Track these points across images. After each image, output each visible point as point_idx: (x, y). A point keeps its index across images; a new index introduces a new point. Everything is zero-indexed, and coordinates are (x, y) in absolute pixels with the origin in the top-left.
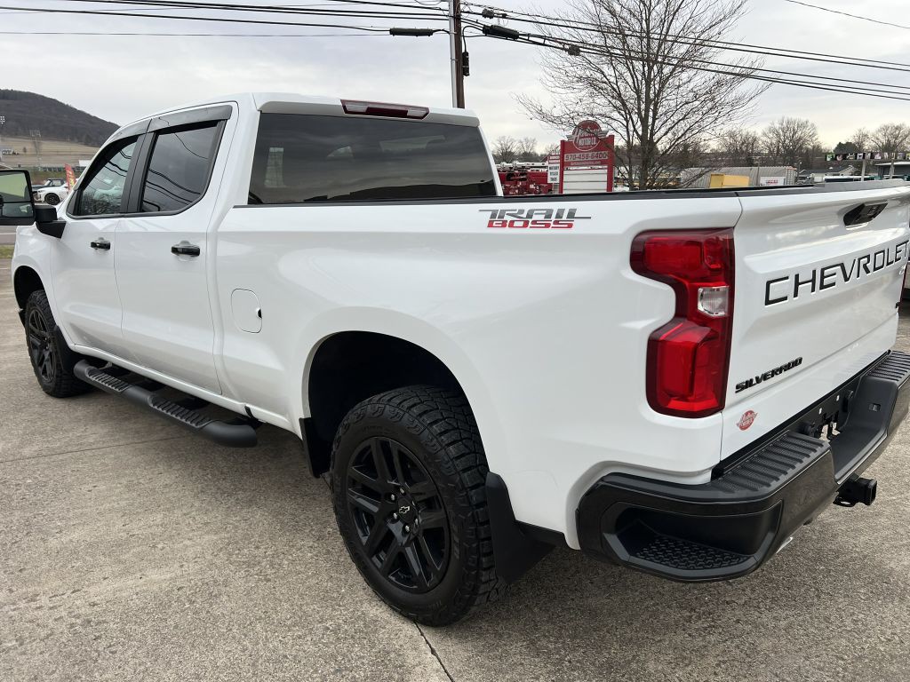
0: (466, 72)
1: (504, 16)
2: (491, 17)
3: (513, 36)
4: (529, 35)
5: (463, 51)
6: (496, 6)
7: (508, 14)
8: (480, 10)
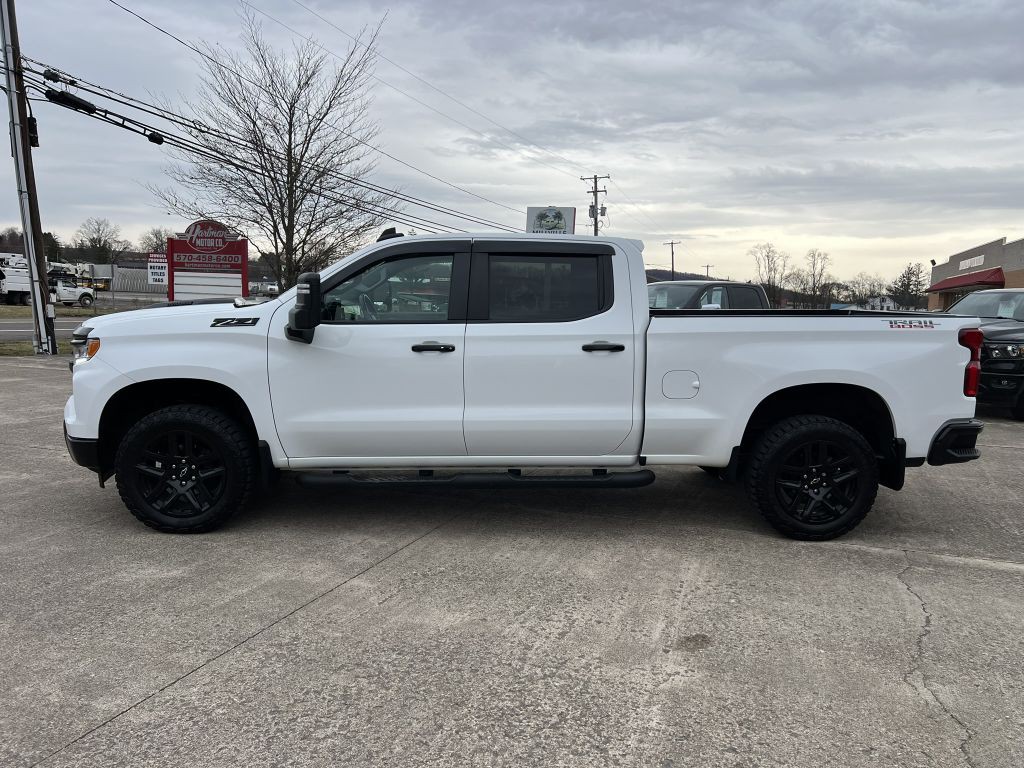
0: (35, 143)
1: (72, 83)
2: (56, 81)
3: (90, 109)
4: (106, 112)
5: (28, 116)
6: (61, 70)
7: (79, 82)
8: (42, 70)
